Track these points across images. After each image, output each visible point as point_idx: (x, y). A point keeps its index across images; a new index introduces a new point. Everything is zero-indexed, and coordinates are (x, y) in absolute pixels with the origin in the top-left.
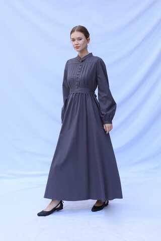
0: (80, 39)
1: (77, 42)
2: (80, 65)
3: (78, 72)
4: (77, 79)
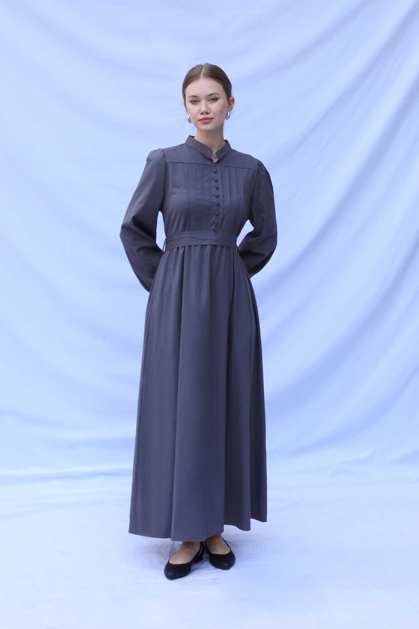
0: (213, 98)
1: (206, 106)
2: (214, 170)
3: (215, 189)
4: (216, 208)
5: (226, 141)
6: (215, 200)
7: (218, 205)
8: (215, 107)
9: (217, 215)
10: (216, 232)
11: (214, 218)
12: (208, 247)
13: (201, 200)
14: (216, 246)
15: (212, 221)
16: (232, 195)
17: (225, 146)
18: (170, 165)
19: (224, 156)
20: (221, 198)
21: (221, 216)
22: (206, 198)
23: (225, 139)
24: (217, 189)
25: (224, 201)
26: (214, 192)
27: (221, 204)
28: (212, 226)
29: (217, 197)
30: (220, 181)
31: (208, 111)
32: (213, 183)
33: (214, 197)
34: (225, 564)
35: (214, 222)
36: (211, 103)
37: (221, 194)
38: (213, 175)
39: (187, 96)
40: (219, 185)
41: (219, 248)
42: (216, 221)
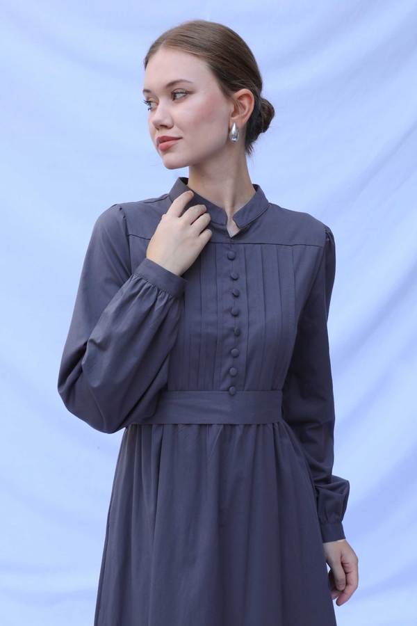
2: (230, 254)
3: (230, 297)
4: (231, 340)
5: (256, 187)
6: (230, 322)
9: (236, 356)
10: (232, 395)
11: (229, 362)
12: (214, 428)
14: (233, 426)
15: (224, 370)
17: (255, 198)
19: (253, 223)
20: (243, 318)
21: (243, 358)
22: (212, 317)
23: (253, 182)
24: (236, 296)
25: (249, 327)
26: (228, 301)
27: (244, 331)
28: (224, 380)
29: (236, 316)
30: (242, 278)
32: (228, 284)
33: (229, 316)
35: (228, 372)
37: (244, 309)
38: (227, 266)
40: (241, 286)
41: (239, 432)
42: (233, 371)
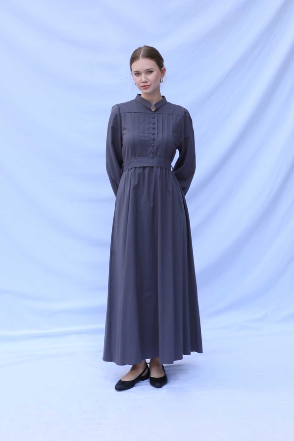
0: (150, 72)
1: (145, 78)
2: (153, 116)
3: (152, 129)
4: (152, 142)
5: (163, 97)
6: (152, 137)
7: (154, 140)
8: (151, 77)
9: (153, 147)
10: (153, 158)
11: (151, 148)
12: (147, 168)
13: (142, 137)
14: (153, 167)
16: (164, 133)
17: (162, 100)
18: (122, 115)
19: (160, 107)
20: (156, 135)
21: (156, 147)
22: (146, 135)
23: (162, 95)
24: (154, 129)
25: (157, 138)
26: (152, 131)
27: (156, 139)
28: (150, 154)
29: (153, 134)
30: (156, 124)
31: (147, 81)
32: (151, 125)
33: (151, 135)
34: (158, 384)
35: (151, 151)
36: (148, 74)
37: (156, 132)
38: (152, 120)
39: (133, 71)
40: (156, 126)
41: (155, 169)
42: (152, 151)
